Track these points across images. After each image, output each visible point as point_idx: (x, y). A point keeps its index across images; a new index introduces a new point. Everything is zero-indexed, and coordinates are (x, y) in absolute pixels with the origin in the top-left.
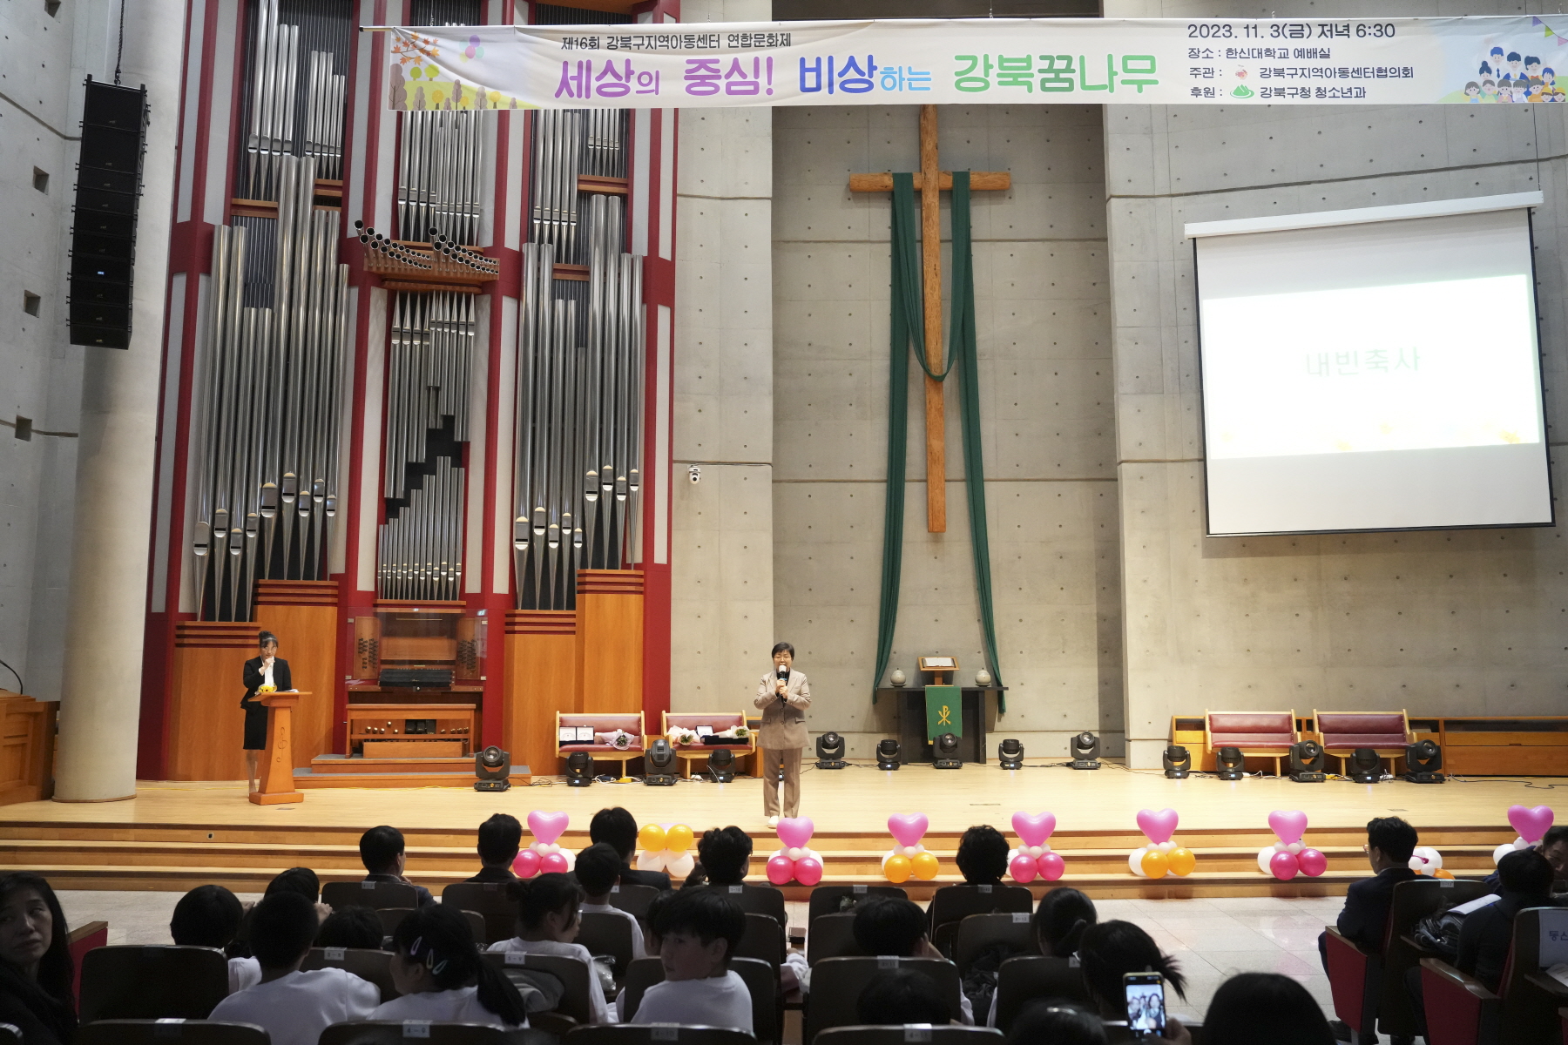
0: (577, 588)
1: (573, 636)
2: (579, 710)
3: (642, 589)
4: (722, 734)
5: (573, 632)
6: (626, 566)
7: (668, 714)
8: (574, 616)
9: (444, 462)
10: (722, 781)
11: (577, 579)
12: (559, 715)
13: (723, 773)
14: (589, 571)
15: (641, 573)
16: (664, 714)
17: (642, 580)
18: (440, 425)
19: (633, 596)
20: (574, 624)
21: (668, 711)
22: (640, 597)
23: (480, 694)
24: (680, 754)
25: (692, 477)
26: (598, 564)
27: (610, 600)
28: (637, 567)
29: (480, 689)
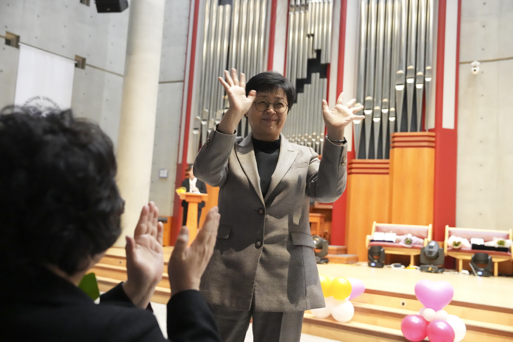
0: (391, 144)
1: (387, 176)
2: (390, 222)
3: (433, 145)
4: (487, 244)
5: (387, 174)
6: (423, 129)
7: (452, 229)
8: (388, 163)
9: (316, 76)
10: (480, 276)
11: (391, 139)
12: (375, 224)
13: (482, 269)
14: (398, 133)
15: (433, 134)
16: (447, 228)
17: (433, 139)
18: (315, 56)
19: (426, 150)
20: (388, 168)
21: (451, 226)
22: (433, 150)
23: (330, 211)
24: (453, 255)
25: (473, 69)
26: (404, 129)
27: (410, 152)
28: (430, 130)
29: (331, 207)
